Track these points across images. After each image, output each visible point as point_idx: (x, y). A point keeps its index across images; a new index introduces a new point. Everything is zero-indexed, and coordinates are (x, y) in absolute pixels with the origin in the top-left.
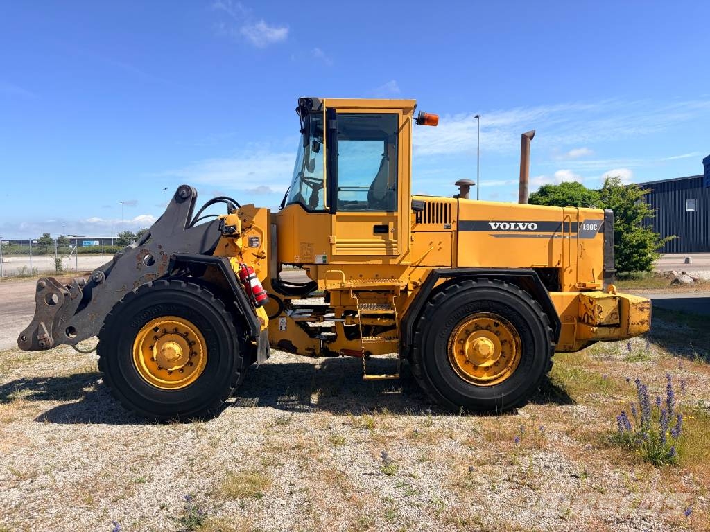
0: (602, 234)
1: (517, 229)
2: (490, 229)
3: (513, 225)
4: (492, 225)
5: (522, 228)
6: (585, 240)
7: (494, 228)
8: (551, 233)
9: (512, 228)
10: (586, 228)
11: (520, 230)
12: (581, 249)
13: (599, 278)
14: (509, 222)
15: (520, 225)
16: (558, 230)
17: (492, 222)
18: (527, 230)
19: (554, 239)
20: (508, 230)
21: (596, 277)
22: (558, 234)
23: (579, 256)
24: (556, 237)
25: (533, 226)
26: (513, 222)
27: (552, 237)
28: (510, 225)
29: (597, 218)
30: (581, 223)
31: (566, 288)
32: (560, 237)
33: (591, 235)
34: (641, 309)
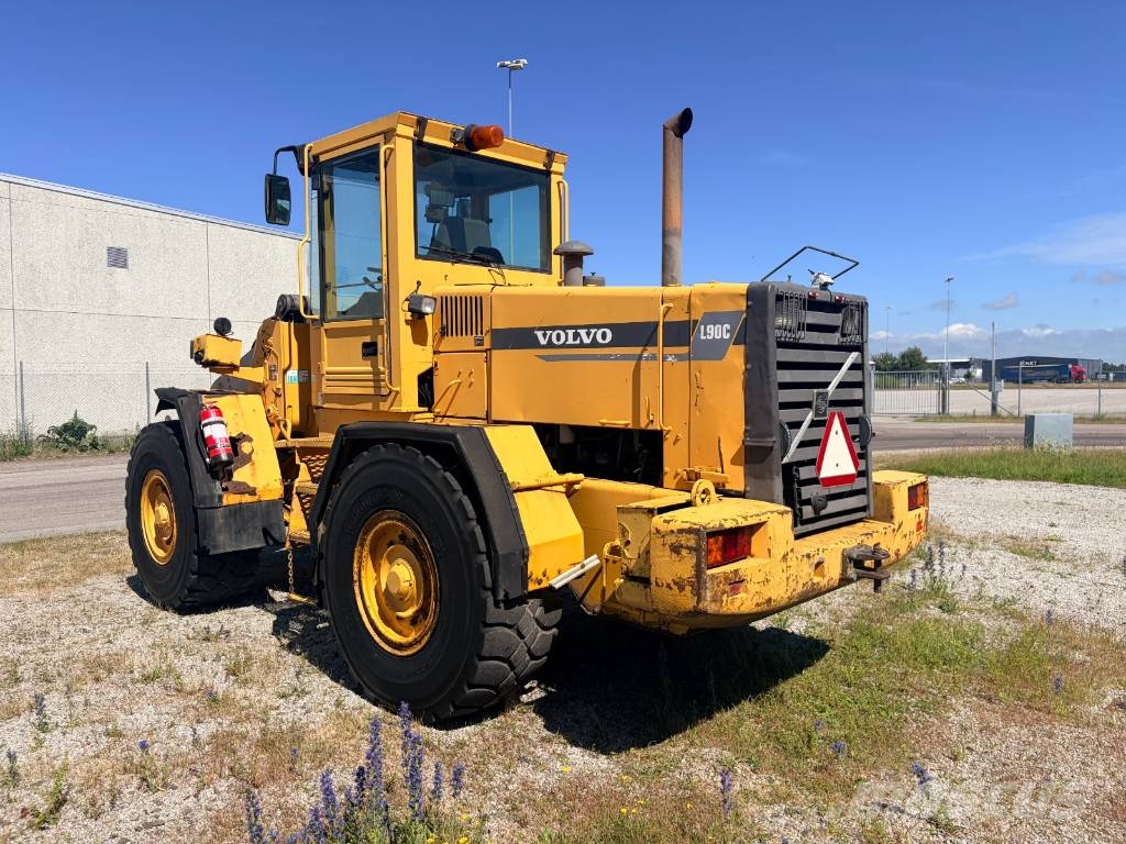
0: (741, 348)
1: (578, 342)
2: (537, 345)
3: (571, 332)
4: (539, 334)
5: (587, 341)
6: (705, 363)
7: (543, 342)
8: (637, 350)
9: (570, 341)
10: (705, 334)
11: (582, 345)
12: (695, 385)
13: (733, 462)
14: (564, 328)
15: (583, 332)
16: (650, 341)
17: (540, 329)
18: (594, 344)
19: (643, 363)
20: (564, 346)
21: (727, 459)
22: (651, 350)
23: (693, 403)
24: (647, 358)
25: (604, 336)
26: (571, 328)
27: (640, 358)
28: (567, 334)
29: (730, 307)
30: (696, 322)
31: (668, 480)
32: (654, 357)
33: (716, 350)
34: (676, 549)
